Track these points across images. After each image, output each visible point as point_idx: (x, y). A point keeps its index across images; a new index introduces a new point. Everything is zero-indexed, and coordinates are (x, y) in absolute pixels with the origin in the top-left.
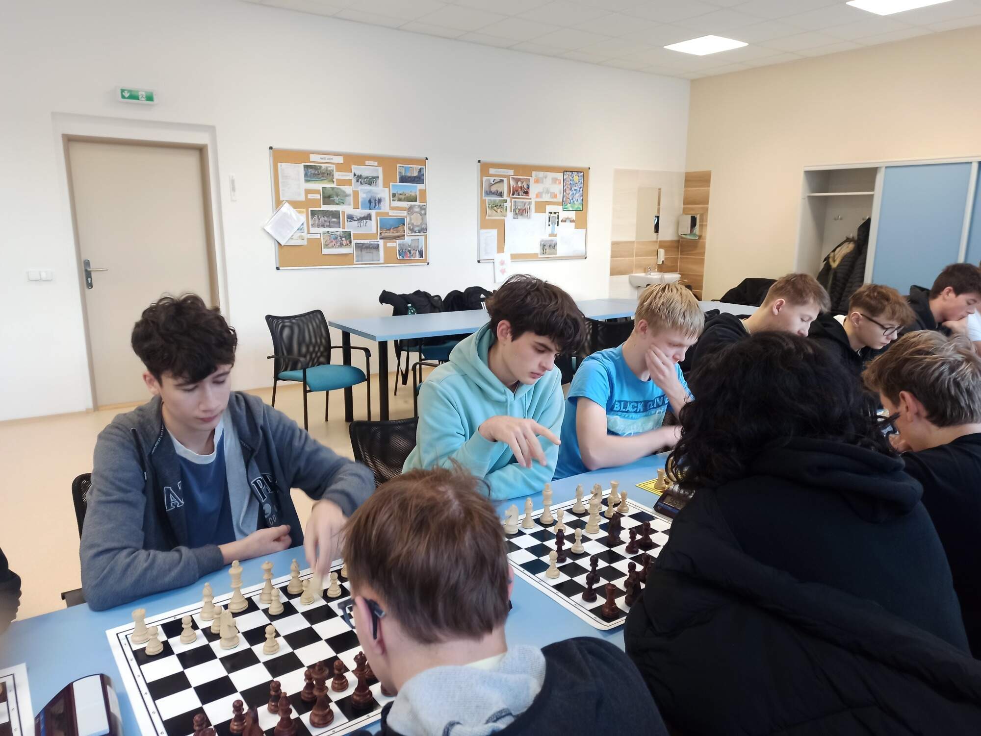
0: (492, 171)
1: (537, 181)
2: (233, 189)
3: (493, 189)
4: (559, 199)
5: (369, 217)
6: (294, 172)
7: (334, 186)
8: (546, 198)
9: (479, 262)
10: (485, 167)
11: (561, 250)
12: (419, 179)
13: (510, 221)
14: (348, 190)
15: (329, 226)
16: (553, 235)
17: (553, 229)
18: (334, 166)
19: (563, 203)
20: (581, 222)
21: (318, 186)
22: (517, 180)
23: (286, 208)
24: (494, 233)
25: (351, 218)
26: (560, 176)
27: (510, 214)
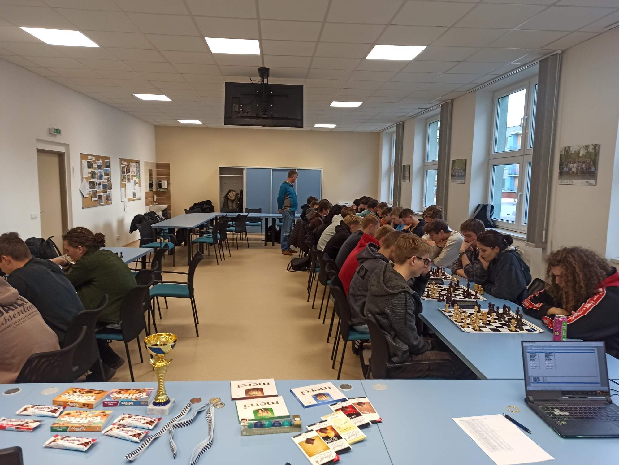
0: (123, 162)
1: (131, 167)
2: (74, 173)
3: (123, 170)
4: (135, 175)
5: (100, 184)
6: (85, 163)
7: (93, 170)
8: (133, 174)
9: (121, 202)
10: (122, 160)
11: (137, 197)
12: (108, 166)
13: (127, 184)
14: (96, 171)
15: (93, 188)
16: (135, 190)
17: (135, 187)
18: (92, 161)
19: (136, 176)
20: (139, 184)
21: (90, 170)
22: (127, 166)
23: (84, 179)
24: (124, 189)
25: (97, 183)
26: (134, 164)
27: (127, 181)
